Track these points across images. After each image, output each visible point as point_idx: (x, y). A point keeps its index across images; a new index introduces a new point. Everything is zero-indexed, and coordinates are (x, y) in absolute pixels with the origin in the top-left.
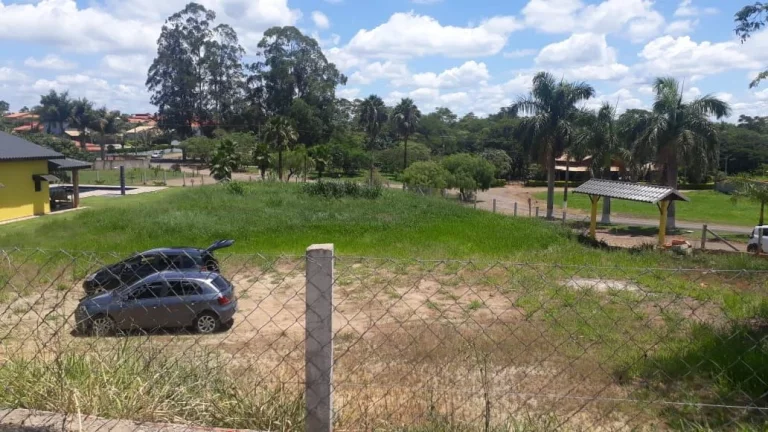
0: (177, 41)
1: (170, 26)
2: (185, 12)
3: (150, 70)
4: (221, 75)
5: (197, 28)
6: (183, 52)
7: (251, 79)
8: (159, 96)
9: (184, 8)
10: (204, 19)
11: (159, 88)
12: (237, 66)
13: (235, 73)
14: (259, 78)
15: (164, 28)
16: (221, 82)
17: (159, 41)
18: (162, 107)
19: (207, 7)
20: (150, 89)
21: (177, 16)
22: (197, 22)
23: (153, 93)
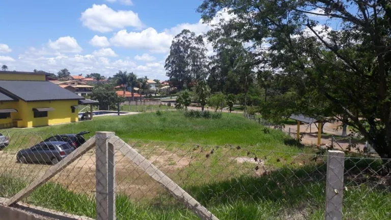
0: (178, 47)
1: (176, 41)
2: (182, 34)
3: (166, 61)
4: (197, 62)
5: (187, 41)
6: (181, 52)
7: (210, 63)
8: (170, 72)
9: (181, 32)
10: (190, 36)
11: (170, 69)
12: (204, 57)
13: (204, 60)
14: (213, 63)
15: (173, 42)
16: (197, 65)
17: (171, 47)
18: (171, 77)
19: (191, 31)
20: (166, 69)
21: (179, 36)
22: (186, 38)
23: (167, 71)
